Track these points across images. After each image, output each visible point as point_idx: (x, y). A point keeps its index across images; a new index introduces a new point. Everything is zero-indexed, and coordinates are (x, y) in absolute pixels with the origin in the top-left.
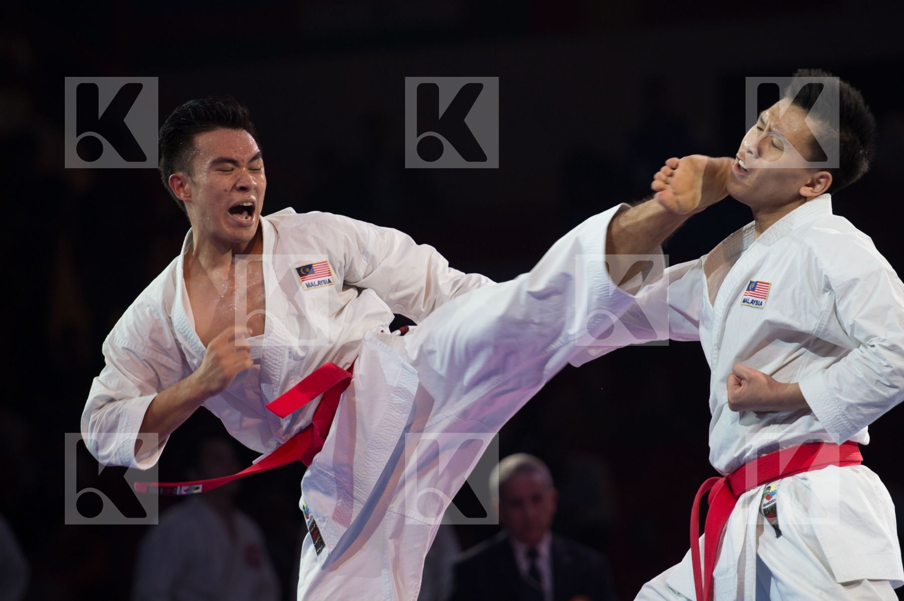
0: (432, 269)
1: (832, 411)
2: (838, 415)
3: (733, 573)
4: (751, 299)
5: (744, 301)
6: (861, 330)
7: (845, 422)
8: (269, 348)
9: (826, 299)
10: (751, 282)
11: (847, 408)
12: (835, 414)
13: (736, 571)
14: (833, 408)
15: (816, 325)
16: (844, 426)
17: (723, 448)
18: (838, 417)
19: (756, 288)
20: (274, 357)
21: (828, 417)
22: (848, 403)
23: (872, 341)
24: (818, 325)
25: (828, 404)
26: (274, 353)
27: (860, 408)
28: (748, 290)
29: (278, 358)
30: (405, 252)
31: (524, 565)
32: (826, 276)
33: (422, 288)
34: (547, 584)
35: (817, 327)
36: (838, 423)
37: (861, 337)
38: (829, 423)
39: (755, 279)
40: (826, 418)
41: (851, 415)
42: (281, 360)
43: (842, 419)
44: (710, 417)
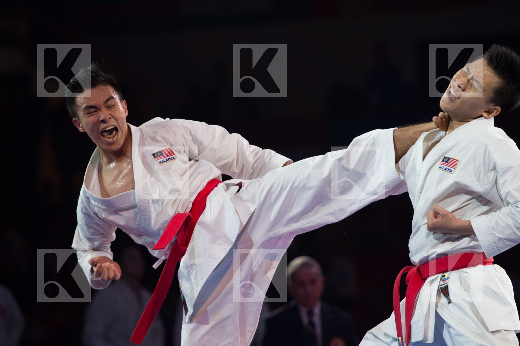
0: (240, 147)
1: (489, 240)
2: (492, 243)
3: (422, 322)
4: (445, 167)
5: (440, 167)
6: (513, 197)
7: (495, 247)
8: (140, 201)
9: (492, 175)
10: (445, 157)
11: (498, 240)
12: (491, 242)
13: (424, 322)
14: (490, 239)
15: (484, 189)
16: (494, 250)
17: (418, 250)
18: (492, 244)
19: (449, 161)
20: (144, 205)
21: (486, 243)
22: (499, 237)
23: (517, 204)
24: (485, 189)
25: (487, 236)
26: (143, 203)
27: (505, 241)
28: (443, 161)
29: (146, 205)
30: (223, 138)
31: (305, 319)
32: (494, 162)
33: (234, 159)
34: (318, 330)
35: (484, 190)
36: (491, 247)
37: (511, 201)
38: (486, 246)
39: (448, 156)
40: (485, 244)
41: (499, 244)
42: (148, 206)
43: (494, 246)
44: (411, 232)
